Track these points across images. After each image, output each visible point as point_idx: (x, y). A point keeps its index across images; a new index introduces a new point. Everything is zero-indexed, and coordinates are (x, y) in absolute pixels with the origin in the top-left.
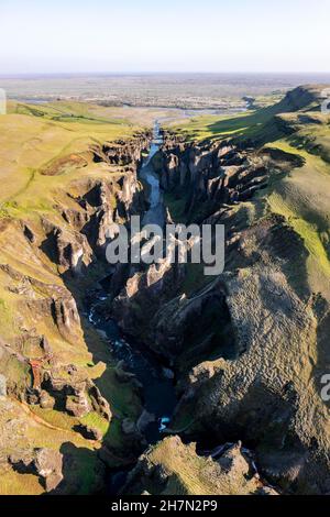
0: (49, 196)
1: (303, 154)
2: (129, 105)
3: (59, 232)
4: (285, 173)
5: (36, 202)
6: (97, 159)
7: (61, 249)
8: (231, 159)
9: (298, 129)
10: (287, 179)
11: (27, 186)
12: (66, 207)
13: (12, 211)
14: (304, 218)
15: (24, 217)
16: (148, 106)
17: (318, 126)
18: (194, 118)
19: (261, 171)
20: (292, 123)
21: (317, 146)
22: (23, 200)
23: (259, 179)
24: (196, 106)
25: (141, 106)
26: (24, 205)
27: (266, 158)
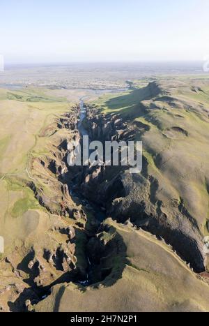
0: (46, 147)
1: (150, 124)
2: (64, 88)
3: (55, 161)
4: (142, 133)
5: (42, 150)
6: (60, 127)
7: (57, 168)
8: (120, 126)
9: (150, 111)
10: (143, 136)
11: (36, 143)
12: (54, 151)
13: (34, 155)
14: (148, 152)
15: (39, 156)
16: (75, 88)
17: (158, 110)
18: (100, 96)
19: (132, 132)
20: (147, 108)
21: (156, 121)
22: (37, 149)
23: (132, 136)
24: (101, 88)
25: (71, 88)
26: (37, 151)
27: (135, 126)
